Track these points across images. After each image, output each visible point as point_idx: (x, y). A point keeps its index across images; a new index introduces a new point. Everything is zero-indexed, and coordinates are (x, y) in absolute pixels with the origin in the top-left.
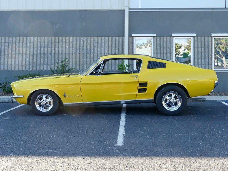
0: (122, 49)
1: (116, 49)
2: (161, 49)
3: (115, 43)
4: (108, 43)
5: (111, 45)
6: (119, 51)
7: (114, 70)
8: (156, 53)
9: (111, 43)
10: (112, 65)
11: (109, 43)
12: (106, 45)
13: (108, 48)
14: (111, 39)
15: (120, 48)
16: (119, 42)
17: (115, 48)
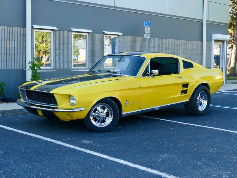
0: (21, 42)
1: (15, 43)
2: (61, 45)
3: (13, 34)
4: (5, 34)
5: (9, 37)
6: (18, 45)
7: (12, 68)
8: (56, 49)
9: (9, 34)
10: (11, 62)
11: (7, 35)
12: (4, 37)
13: (5, 41)
14: (9, 30)
15: (20, 42)
16: (18, 33)
17: (14, 41)
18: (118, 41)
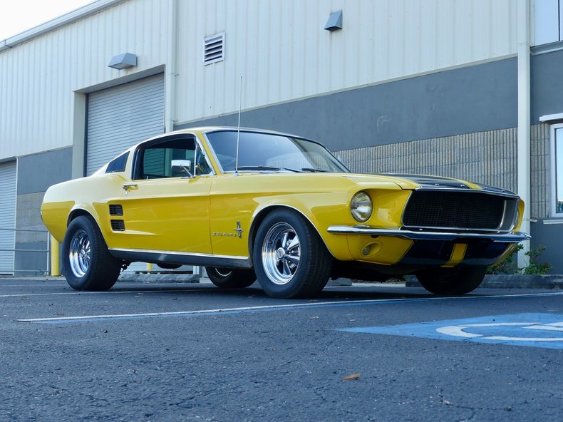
1: (505, 162)
4: (486, 147)
5: (492, 153)
9: (492, 146)
11: (489, 149)
12: (482, 155)
13: (486, 162)
14: (492, 138)
17: (502, 160)
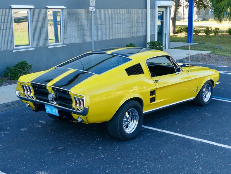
18: (62, 15)
